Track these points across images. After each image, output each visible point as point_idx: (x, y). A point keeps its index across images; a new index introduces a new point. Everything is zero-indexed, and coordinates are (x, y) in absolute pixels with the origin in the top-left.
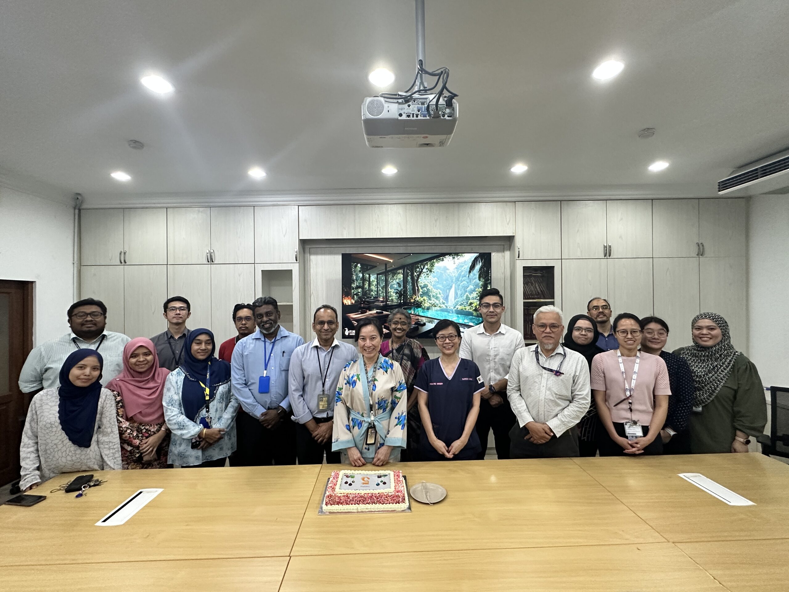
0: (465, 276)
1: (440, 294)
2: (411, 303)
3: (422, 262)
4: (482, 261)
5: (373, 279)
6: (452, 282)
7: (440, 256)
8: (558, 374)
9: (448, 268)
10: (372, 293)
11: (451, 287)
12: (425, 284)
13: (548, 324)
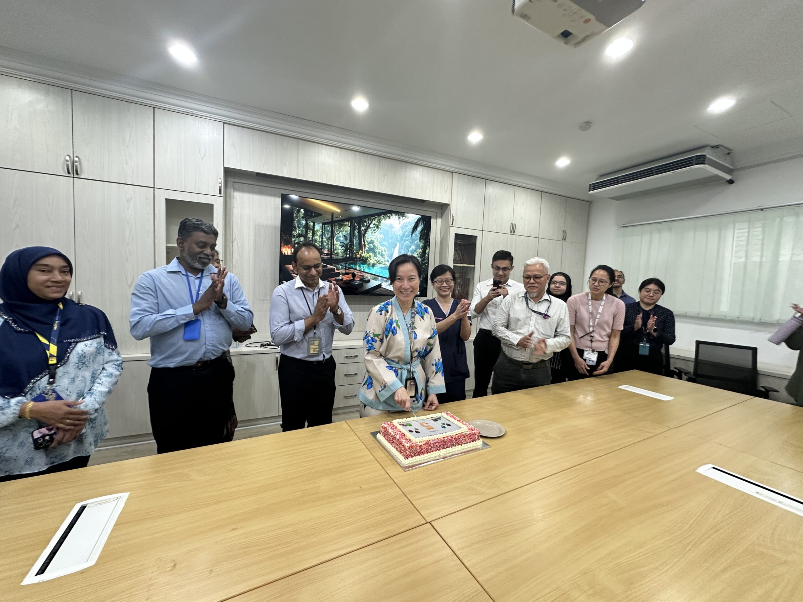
0: (408, 236)
1: (385, 251)
2: (356, 258)
3: (370, 216)
4: (423, 224)
5: (318, 229)
6: (397, 240)
7: (387, 213)
8: (547, 317)
9: (394, 226)
11: (396, 245)
12: (371, 240)
13: (532, 276)
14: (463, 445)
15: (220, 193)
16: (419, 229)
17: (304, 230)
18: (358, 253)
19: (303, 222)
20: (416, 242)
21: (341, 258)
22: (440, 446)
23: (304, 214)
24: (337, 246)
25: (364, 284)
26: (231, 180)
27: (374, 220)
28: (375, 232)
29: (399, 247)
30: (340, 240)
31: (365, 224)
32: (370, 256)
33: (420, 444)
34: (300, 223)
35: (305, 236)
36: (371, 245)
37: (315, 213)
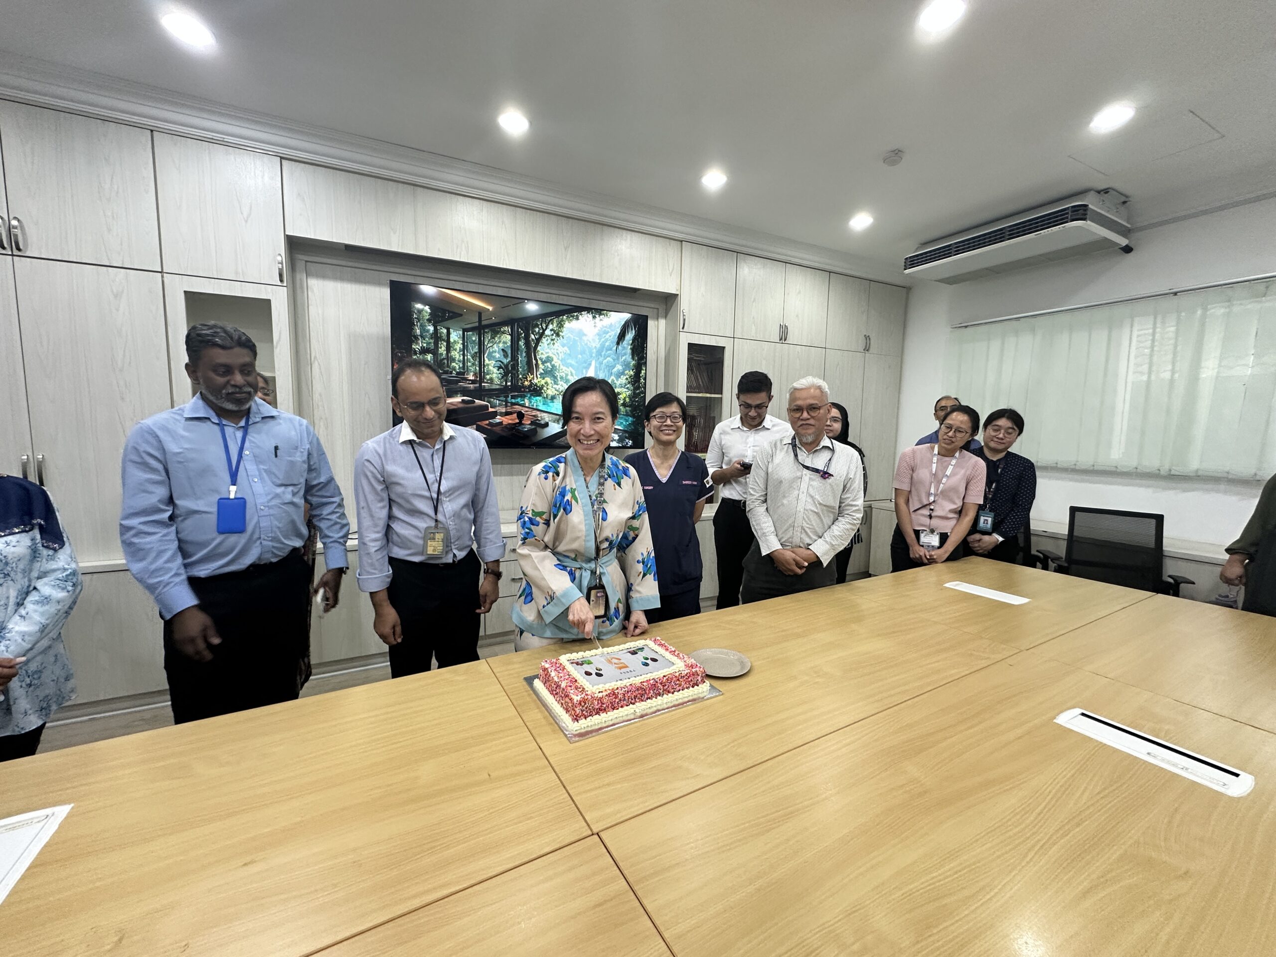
0: (611, 349)
2: (523, 387)
3: (544, 316)
4: (635, 329)
5: (456, 339)
6: (591, 356)
7: (573, 311)
8: (827, 476)
9: (585, 332)
10: (454, 364)
11: (590, 364)
12: (548, 357)
13: (805, 407)
14: (676, 693)
15: (281, 281)
16: (630, 336)
17: (432, 341)
18: (526, 378)
19: (429, 327)
20: (624, 358)
21: (498, 387)
22: (635, 697)
23: (430, 314)
24: (491, 368)
25: (539, 430)
26: (301, 258)
27: (552, 324)
28: (554, 344)
29: (596, 367)
30: (494, 357)
31: (537, 330)
32: (546, 383)
33: (600, 695)
34: (424, 330)
35: (435, 352)
36: (548, 364)
37: (449, 312)
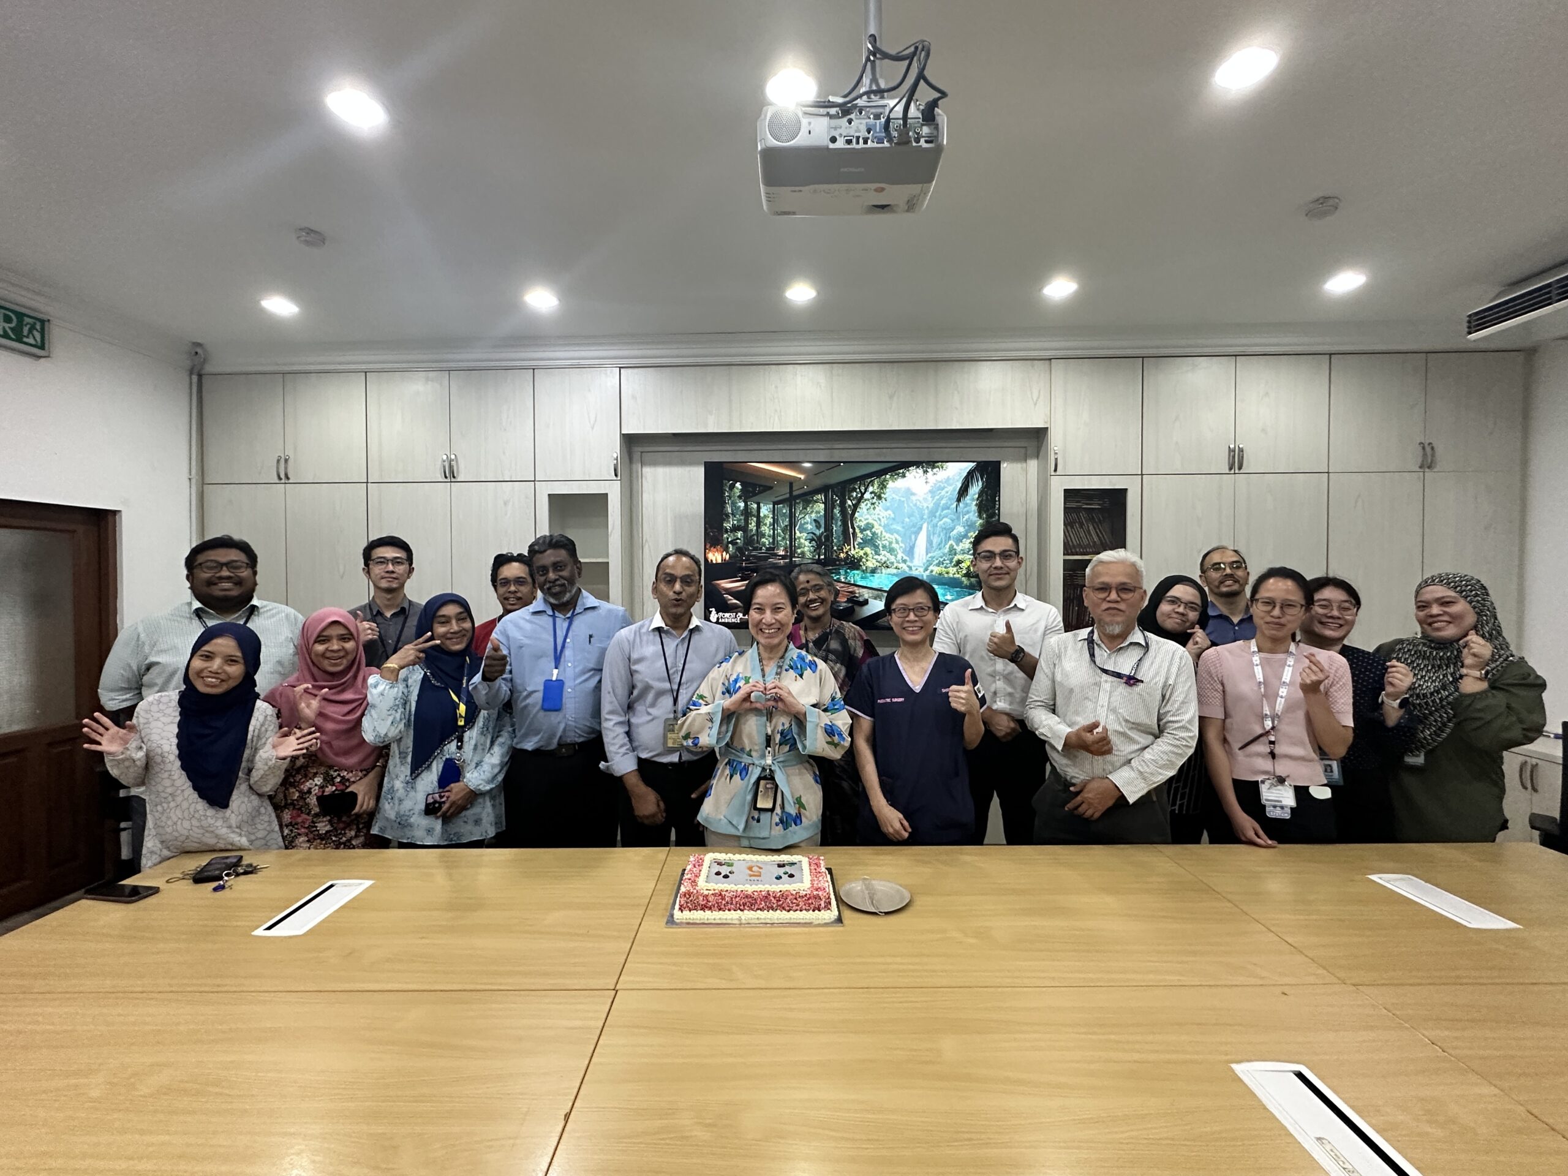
0: (948, 508)
1: (897, 542)
2: (840, 560)
3: (862, 478)
4: (982, 479)
5: (766, 513)
6: (922, 518)
7: (898, 467)
8: (1132, 682)
9: (914, 491)
10: (763, 540)
11: (921, 528)
12: (868, 523)
13: (1114, 585)
14: (791, 912)
15: (616, 475)
16: (975, 489)
17: (742, 518)
18: (842, 549)
19: (740, 504)
20: (966, 517)
23: (741, 490)
24: (802, 541)
25: (857, 608)
27: (873, 485)
28: (874, 508)
29: (928, 531)
30: (806, 529)
31: (854, 494)
32: (865, 554)
34: (735, 507)
35: (745, 529)
36: (868, 532)
37: (760, 486)
